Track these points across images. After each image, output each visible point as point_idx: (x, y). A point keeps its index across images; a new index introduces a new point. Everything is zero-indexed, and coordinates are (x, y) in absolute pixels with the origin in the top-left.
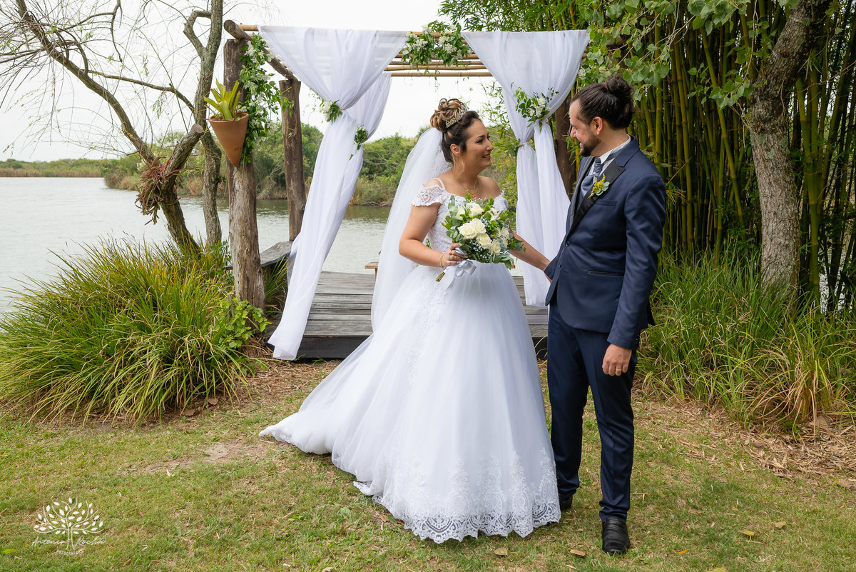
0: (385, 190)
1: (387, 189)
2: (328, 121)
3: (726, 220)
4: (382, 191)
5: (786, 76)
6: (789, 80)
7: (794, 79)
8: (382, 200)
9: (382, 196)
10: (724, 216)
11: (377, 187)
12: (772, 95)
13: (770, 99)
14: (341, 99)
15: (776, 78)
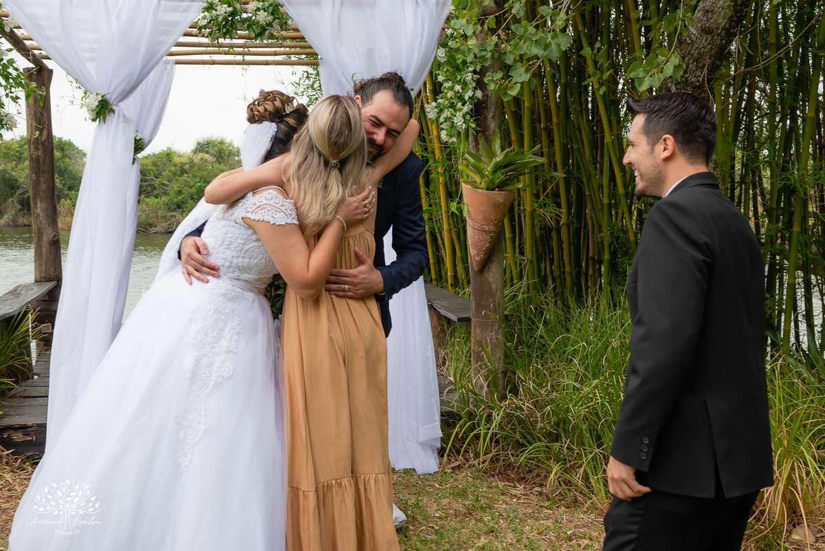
0: (154, 215)
1: (157, 212)
2: (94, 120)
3: (615, 247)
4: (151, 215)
5: (710, 58)
6: (713, 63)
7: (719, 63)
8: (151, 225)
9: (151, 222)
10: (612, 241)
11: (145, 211)
12: (692, 83)
13: (689, 88)
14: (111, 91)
15: (697, 60)
